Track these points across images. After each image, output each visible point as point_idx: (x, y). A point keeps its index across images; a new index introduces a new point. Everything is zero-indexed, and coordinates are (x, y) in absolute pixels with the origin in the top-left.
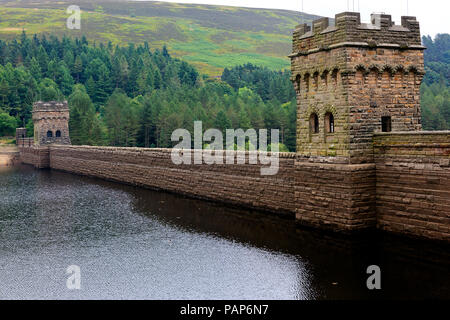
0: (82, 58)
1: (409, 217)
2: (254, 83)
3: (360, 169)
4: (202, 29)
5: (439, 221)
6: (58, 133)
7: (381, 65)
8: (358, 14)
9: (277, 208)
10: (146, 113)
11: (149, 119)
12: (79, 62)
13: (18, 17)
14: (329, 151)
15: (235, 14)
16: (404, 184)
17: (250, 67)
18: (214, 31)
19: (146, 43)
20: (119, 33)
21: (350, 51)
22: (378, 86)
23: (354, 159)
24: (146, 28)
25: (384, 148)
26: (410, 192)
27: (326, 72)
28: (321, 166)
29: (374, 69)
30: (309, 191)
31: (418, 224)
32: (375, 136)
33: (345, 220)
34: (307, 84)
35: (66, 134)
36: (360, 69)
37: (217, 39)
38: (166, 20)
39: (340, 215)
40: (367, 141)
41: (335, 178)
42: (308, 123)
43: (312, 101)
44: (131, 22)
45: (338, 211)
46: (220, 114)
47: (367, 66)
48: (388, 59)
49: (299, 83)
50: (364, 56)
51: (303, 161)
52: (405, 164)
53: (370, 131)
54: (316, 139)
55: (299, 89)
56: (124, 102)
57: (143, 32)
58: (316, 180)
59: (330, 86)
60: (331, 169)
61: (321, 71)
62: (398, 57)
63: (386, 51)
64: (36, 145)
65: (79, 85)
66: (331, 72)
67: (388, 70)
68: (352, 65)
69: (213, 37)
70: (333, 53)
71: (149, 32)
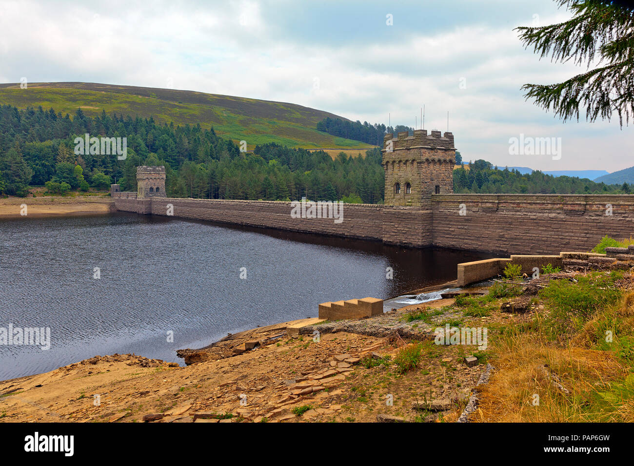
0: (153, 133)
1: (453, 238)
2: (279, 157)
3: (426, 213)
4: (232, 115)
5: (471, 240)
6: (158, 189)
7: (436, 158)
8: (426, 131)
9: (363, 236)
10: (212, 176)
11: (215, 180)
12: (150, 137)
13: (90, 98)
14: (408, 203)
15: (254, 105)
16: (451, 221)
17: (273, 145)
18: (241, 117)
19: (198, 125)
20: (171, 115)
21: (423, 151)
22: (435, 169)
23: (423, 208)
24: (192, 112)
25: (438, 202)
26: (454, 225)
27: (407, 161)
28: (402, 211)
29: (433, 160)
30: (393, 225)
31: (458, 241)
32: (432, 196)
33: (417, 240)
34: (393, 167)
35: (163, 189)
36: (427, 160)
37: (244, 123)
38: (206, 107)
39: (414, 237)
40: (429, 198)
41: (411, 218)
42: (393, 188)
43: (396, 176)
44: (180, 107)
45: (413, 235)
46: (266, 179)
47: (430, 159)
48: (439, 155)
49: (387, 166)
50: (429, 153)
51: (388, 209)
52: (452, 211)
53: (430, 193)
54: (397, 197)
55: (387, 169)
56: (195, 168)
57: (190, 115)
58: (398, 219)
59: (409, 169)
60: (409, 213)
61: (404, 160)
62: (444, 154)
63: (439, 151)
64: (141, 197)
65: (152, 154)
66: (410, 161)
67: (439, 161)
68: (424, 158)
69: (241, 121)
70: (412, 151)
71: (194, 115)
